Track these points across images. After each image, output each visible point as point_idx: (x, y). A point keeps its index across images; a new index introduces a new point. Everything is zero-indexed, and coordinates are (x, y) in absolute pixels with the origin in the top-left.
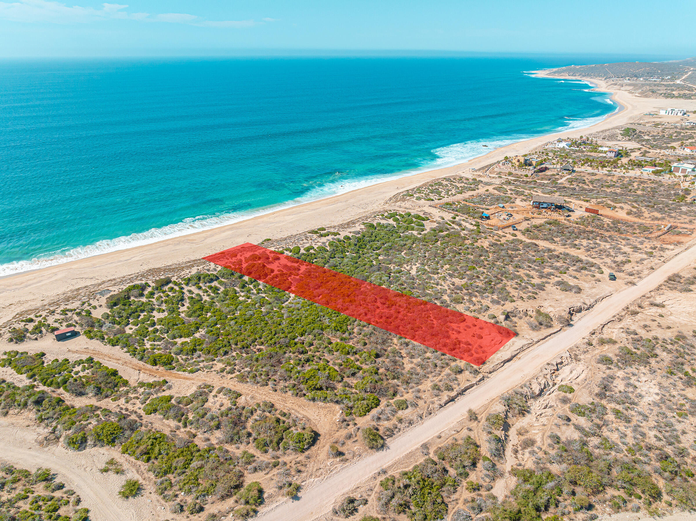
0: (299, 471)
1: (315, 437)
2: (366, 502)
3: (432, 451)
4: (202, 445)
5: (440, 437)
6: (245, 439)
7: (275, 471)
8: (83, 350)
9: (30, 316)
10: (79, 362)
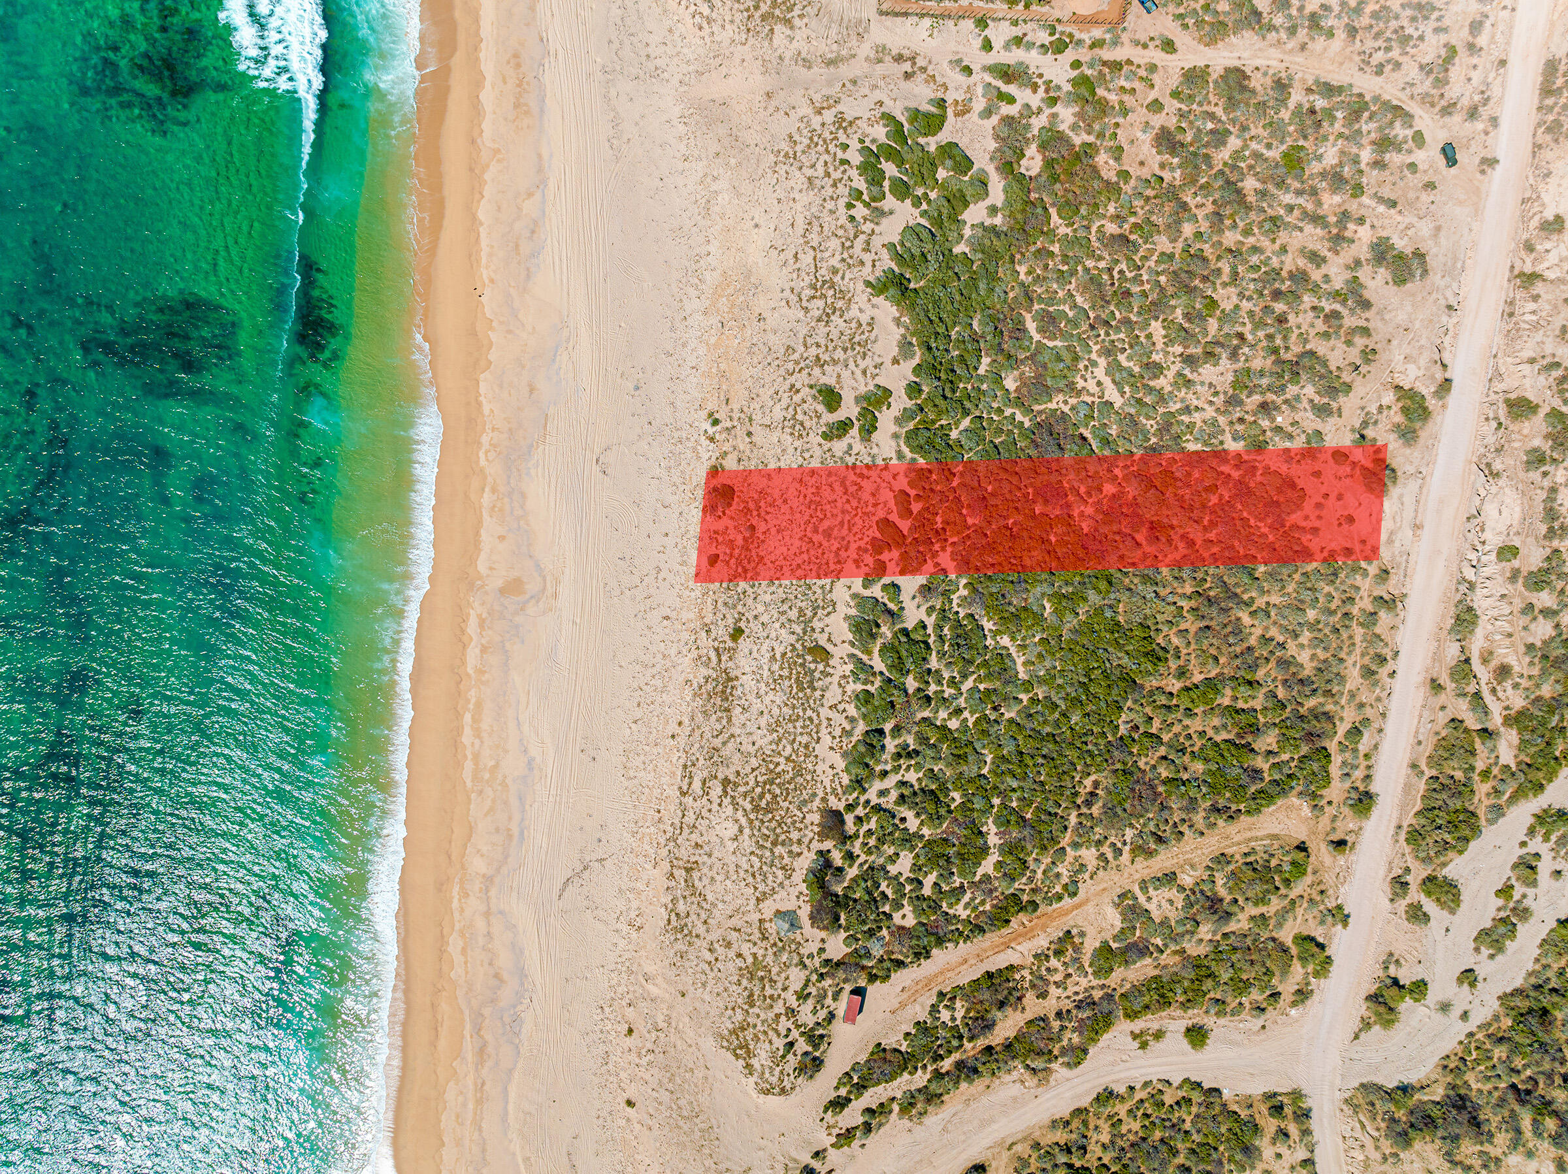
0: (1322, 892)
1: (1302, 848)
2: (1408, 870)
3: (1424, 767)
4: (1202, 950)
5: (1420, 743)
6: (1234, 909)
7: (1300, 911)
8: (905, 995)
9: (780, 1043)
10: (934, 1009)
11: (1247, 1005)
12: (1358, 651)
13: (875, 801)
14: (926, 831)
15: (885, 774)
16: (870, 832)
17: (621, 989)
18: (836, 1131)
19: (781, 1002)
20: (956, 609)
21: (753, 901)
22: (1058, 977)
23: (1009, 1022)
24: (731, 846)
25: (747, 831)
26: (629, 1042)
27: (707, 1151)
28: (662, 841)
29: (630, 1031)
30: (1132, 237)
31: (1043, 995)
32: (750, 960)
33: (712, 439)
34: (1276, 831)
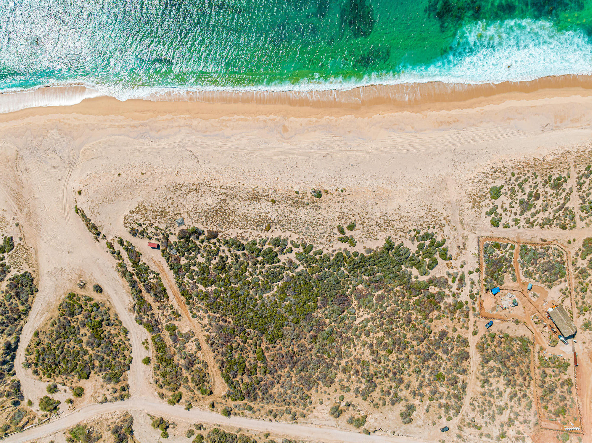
0: (197, 401)
1: (211, 393)
2: (205, 429)
3: (240, 433)
4: (176, 361)
5: (248, 431)
6: (190, 371)
7: (190, 393)
8: (158, 262)
9: (141, 222)
10: (153, 272)
11: (158, 377)
12: (278, 408)
13: (221, 248)
14: (212, 266)
15: (230, 251)
16: (211, 247)
17: (156, 170)
18: (112, 242)
19: (155, 221)
20: (285, 272)
21: (187, 211)
22: (165, 313)
23: (150, 298)
24: (205, 203)
25: (210, 208)
26: (140, 174)
27: (105, 200)
28: (205, 181)
29: (143, 174)
30: (411, 324)
31: (159, 308)
32: (168, 211)
33: (336, 190)
34: (216, 384)
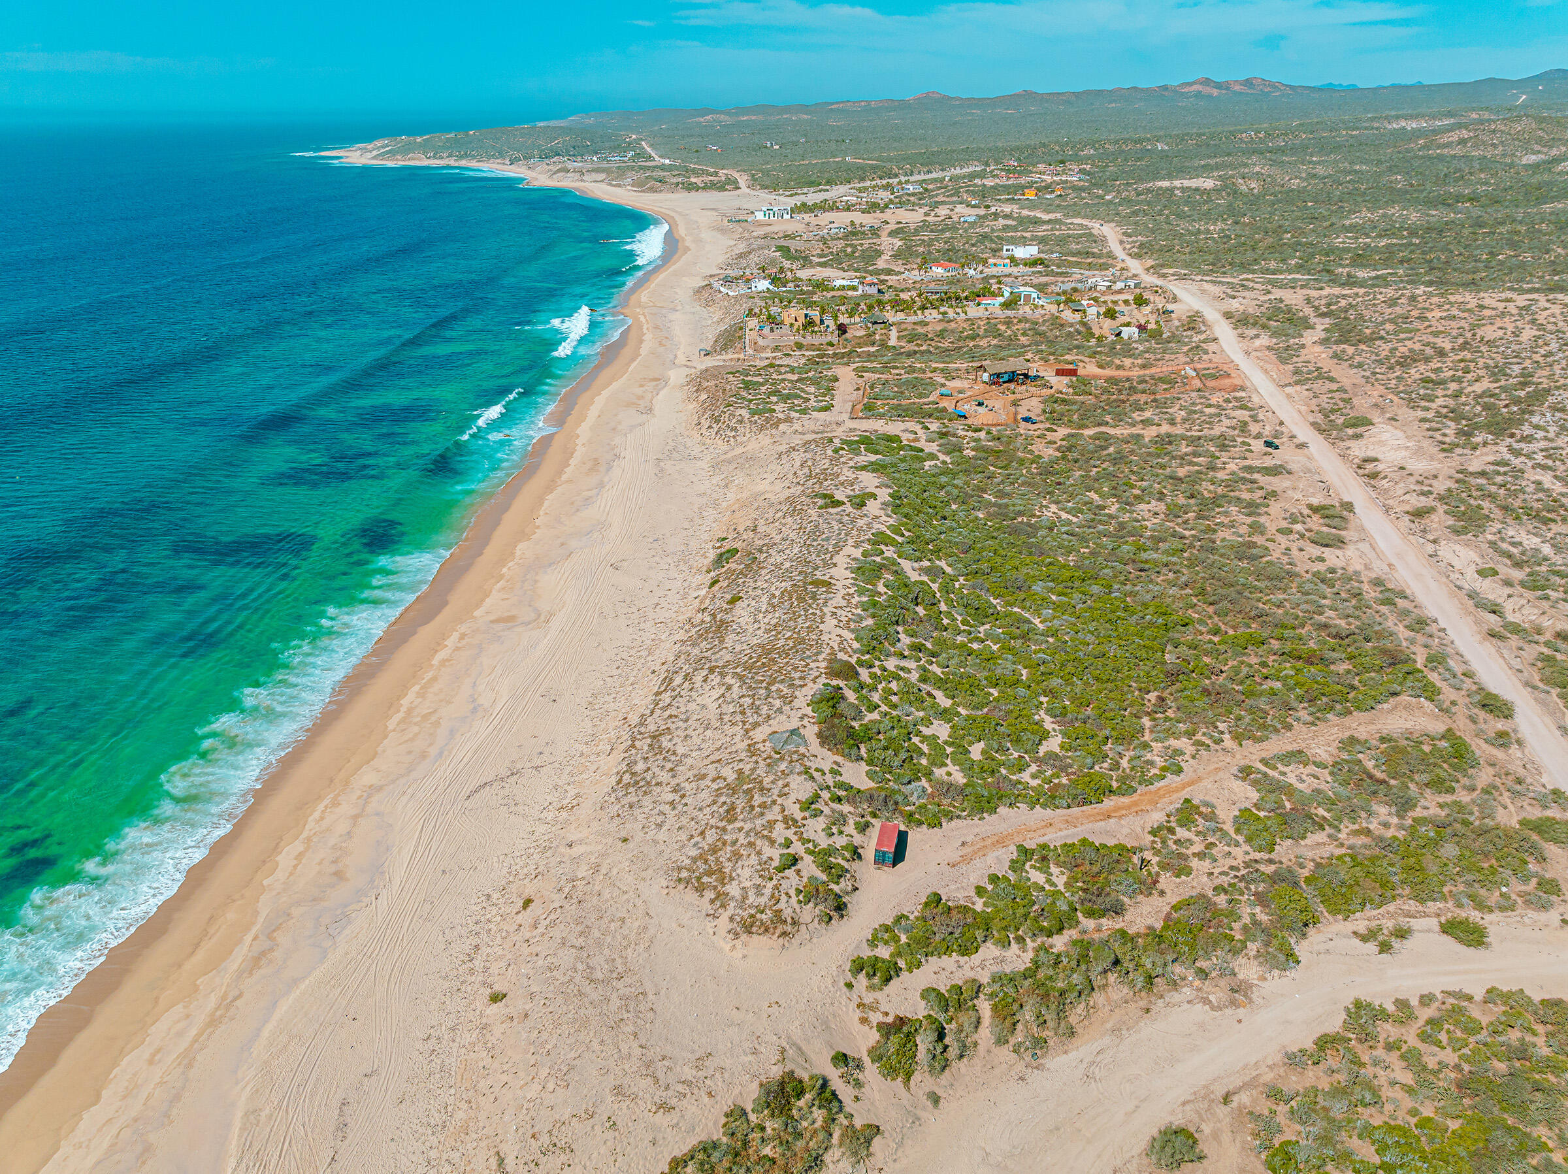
6: (1409, 793)
8: (967, 850)
9: (775, 854)
10: (1016, 866)
12: (1392, 618)
14: (962, 710)
15: (901, 654)
16: (890, 690)
19: (777, 808)
21: (741, 734)
29: (528, 902)
31: (1183, 870)
32: (731, 776)
34: (1406, 727)
